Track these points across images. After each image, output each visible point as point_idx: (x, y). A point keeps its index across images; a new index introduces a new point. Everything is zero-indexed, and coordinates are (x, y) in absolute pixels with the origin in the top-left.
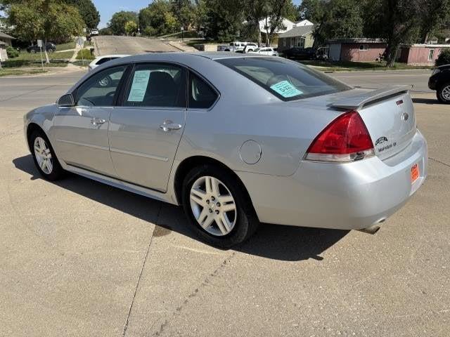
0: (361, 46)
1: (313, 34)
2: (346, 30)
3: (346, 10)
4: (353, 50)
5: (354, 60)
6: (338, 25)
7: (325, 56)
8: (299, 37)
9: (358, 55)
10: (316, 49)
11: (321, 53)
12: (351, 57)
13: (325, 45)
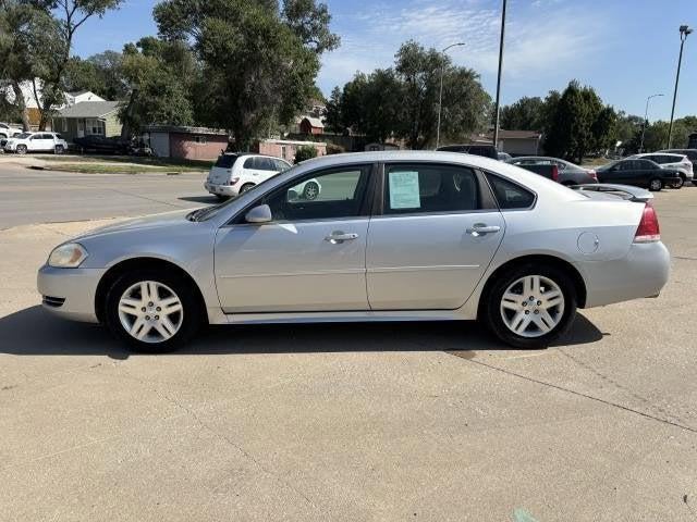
0: (197, 138)
1: (119, 116)
2: (169, 114)
3: (164, 86)
4: (186, 144)
5: (190, 156)
6: (156, 107)
7: (148, 150)
8: (95, 119)
9: (194, 150)
10: (129, 139)
11: (141, 145)
12: (186, 153)
13: (143, 134)
